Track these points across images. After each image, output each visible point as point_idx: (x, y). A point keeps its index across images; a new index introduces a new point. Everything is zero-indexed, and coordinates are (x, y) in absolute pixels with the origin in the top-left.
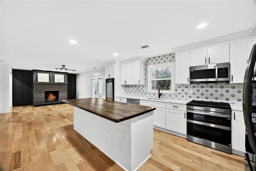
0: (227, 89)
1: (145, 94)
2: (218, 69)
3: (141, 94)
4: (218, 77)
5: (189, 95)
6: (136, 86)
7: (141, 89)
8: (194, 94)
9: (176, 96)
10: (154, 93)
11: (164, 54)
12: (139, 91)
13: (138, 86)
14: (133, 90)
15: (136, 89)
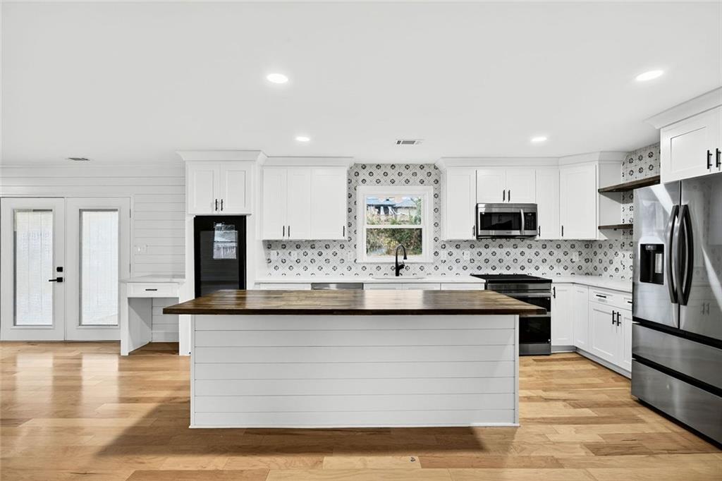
0: (522, 250)
1: (350, 268)
2: (525, 214)
3: (334, 268)
4: (525, 229)
5: (462, 264)
6: (312, 243)
7: (335, 254)
8: (472, 261)
9: (437, 268)
12: (327, 261)
13: (320, 244)
14: (303, 258)
15: (312, 253)
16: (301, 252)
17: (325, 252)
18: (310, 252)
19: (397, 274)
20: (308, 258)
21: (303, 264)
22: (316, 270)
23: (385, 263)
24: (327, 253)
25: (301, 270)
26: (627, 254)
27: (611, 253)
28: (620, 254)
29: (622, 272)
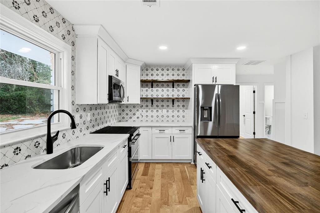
5: (87, 125)
8: (91, 121)
9: (73, 132)
26: (144, 111)
27: (134, 110)
28: (140, 110)
29: (140, 118)
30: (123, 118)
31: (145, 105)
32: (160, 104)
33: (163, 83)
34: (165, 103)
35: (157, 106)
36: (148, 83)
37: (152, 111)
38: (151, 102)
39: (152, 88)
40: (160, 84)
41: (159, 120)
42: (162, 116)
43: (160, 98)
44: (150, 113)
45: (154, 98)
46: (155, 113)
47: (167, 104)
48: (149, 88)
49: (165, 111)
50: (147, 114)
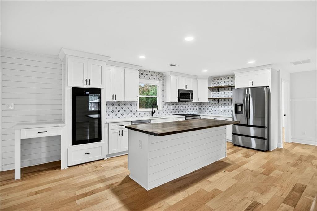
1: (134, 114)
2: (191, 93)
3: (128, 114)
4: (191, 99)
5: (170, 111)
6: (119, 103)
7: (128, 108)
8: (173, 110)
9: (163, 113)
10: (145, 111)
11: (154, 71)
12: (125, 111)
13: (122, 103)
14: (115, 110)
15: (119, 108)
16: (114, 107)
17: (124, 107)
18: (118, 107)
19: (152, 116)
20: (117, 110)
21: (115, 113)
22: (120, 116)
23: (147, 111)
24: (125, 108)
25: (114, 116)
26: (214, 107)
27: (208, 106)
28: (211, 106)
29: (211, 112)
30: (202, 111)
31: (214, 103)
32: (223, 102)
33: (225, 88)
34: (227, 102)
35: (222, 104)
36: (216, 89)
37: (218, 107)
38: (217, 101)
39: (218, 91)
40: (223, 89)
41: (222, 113)
42: (225, 111)
43: (223, 98)
44: (217, 108)
45: (220, 98)
46: (220, 109)
47: (228, 102)
48: (216, 92)
49: (226, 107)
50: (215, 109)
